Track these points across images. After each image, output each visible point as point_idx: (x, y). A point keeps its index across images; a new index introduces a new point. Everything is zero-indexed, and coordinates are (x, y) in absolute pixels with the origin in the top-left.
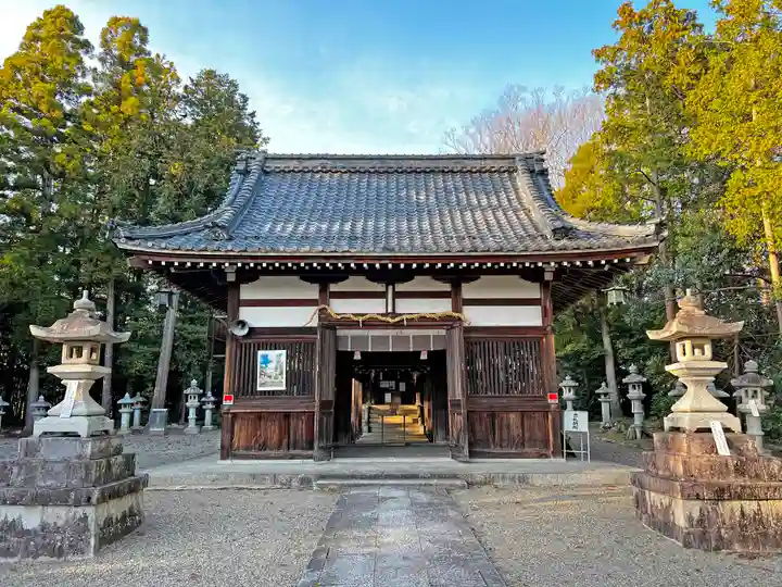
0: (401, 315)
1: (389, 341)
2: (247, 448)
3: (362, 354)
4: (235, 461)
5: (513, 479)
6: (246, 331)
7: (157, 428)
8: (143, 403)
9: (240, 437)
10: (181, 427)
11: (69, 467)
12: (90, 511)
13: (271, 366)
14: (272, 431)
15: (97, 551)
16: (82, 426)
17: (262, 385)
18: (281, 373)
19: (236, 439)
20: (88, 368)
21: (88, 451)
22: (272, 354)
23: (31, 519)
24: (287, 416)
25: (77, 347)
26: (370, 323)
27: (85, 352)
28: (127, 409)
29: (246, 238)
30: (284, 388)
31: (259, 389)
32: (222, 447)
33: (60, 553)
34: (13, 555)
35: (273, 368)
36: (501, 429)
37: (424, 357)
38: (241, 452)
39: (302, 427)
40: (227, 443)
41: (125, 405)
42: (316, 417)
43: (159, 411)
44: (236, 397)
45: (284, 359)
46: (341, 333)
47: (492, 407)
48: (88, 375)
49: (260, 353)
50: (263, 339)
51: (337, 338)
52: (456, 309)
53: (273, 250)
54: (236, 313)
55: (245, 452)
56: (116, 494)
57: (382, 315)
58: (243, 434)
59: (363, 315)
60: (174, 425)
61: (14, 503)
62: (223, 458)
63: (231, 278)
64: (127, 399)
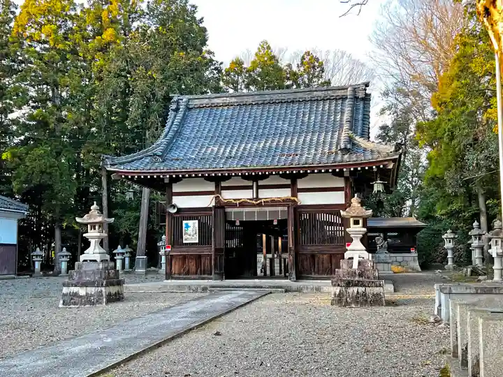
0: (261, 199)
1: (255, 214)
2: (179, 274)
3: (240, 221)
4: (173, 281)
5: (312, 289)
6: (175, 210)
7: (140, 270)
8: (131, 253)
9: (175, 268)
10: (157, 269)
11: (94, 273)
12: (103, 289)
13: (190, 229)
14: (192, 265)
15: (106, 304)
16: (98, 258)
17: (186, 240)
18: (196, 233)
19: (173, 268)
20: (98, 234)
21: (101, 267)
22: (191, 223)
23: (82, 291)
24: (200, 257)
25: (93, 226)
26: (243, 204)
27: (97, 227)
28: (120, 257)
29: (172, 160)
30: (197, 241)
31: (184, 242)
32: (166, 273)
33: (93, 304)
34: (77, 305)
35: (191, 231)
36: (318, 264)
37: (275, 223)
38: (176, 276)
39: (207, 262)
40: (168, 271)
41: (118, 254)
42: (213, 257)
43: (141, 258)
44: (172, 246)
45: (197, 225)
46: (228, 210)
47: (313, 251)
48: (99, 237)
49: (184, 222)
50: (186, 214)
51: (225, 213)
52: (294, 194)
53: (183, 168)
54: (171, 200)
55: (178, 276)
56: (112, 284)
57: (250, 199)
58: (177, 267)
59: (239, 200)
60: (153, 268)
61: (76, 286)
62: (167, 279)
63: (167, 181)
64: (119, 249)
